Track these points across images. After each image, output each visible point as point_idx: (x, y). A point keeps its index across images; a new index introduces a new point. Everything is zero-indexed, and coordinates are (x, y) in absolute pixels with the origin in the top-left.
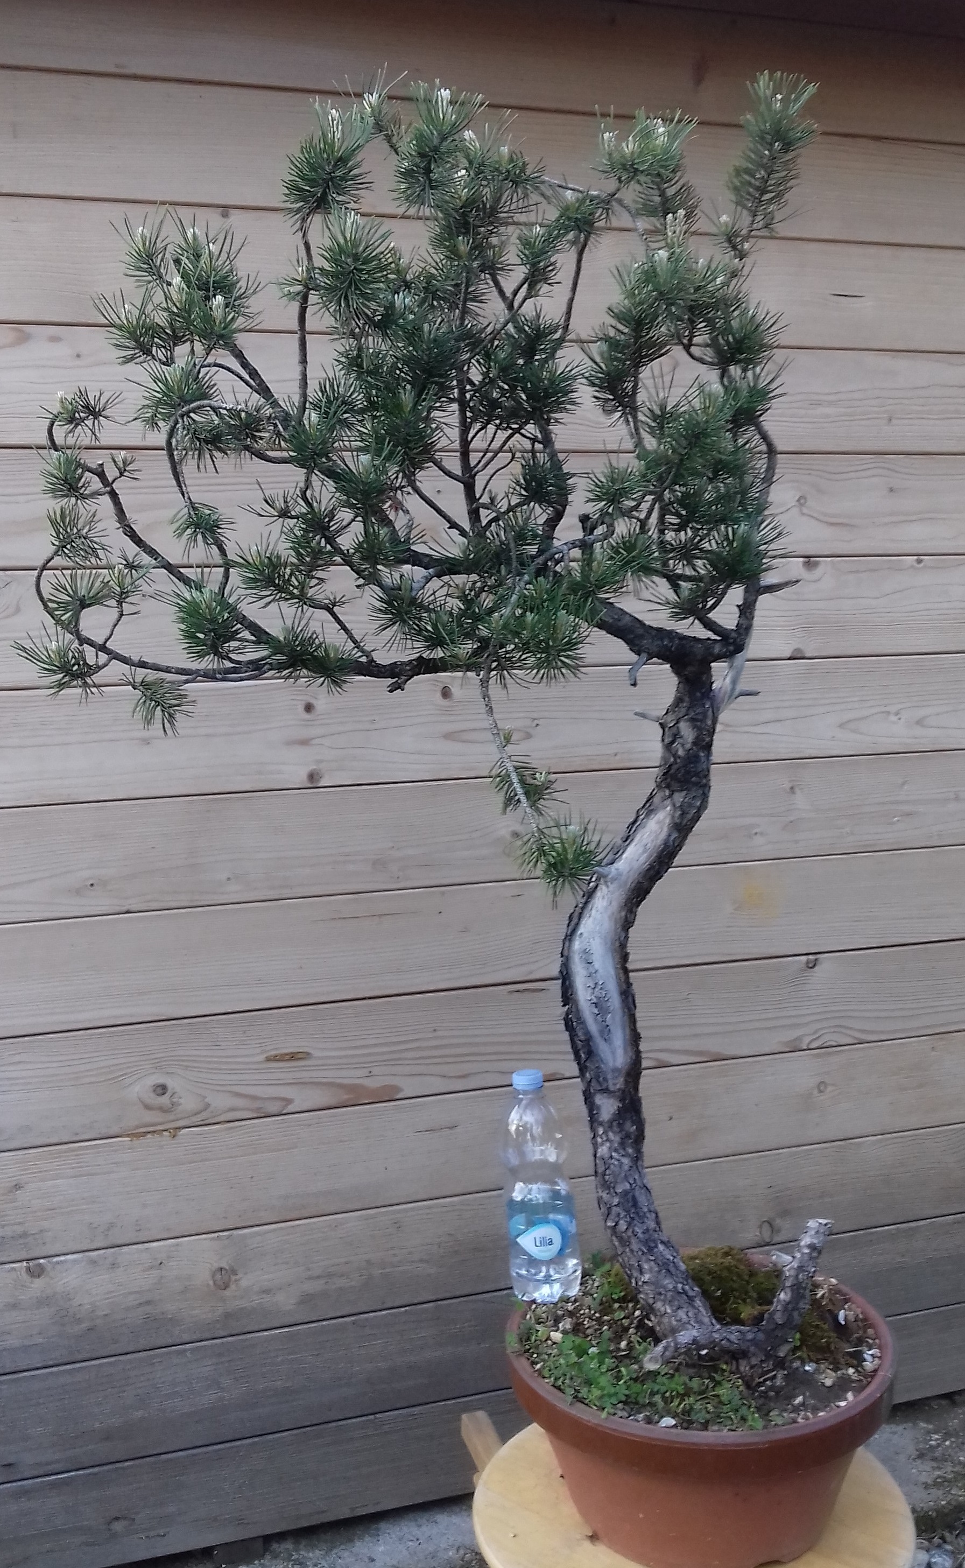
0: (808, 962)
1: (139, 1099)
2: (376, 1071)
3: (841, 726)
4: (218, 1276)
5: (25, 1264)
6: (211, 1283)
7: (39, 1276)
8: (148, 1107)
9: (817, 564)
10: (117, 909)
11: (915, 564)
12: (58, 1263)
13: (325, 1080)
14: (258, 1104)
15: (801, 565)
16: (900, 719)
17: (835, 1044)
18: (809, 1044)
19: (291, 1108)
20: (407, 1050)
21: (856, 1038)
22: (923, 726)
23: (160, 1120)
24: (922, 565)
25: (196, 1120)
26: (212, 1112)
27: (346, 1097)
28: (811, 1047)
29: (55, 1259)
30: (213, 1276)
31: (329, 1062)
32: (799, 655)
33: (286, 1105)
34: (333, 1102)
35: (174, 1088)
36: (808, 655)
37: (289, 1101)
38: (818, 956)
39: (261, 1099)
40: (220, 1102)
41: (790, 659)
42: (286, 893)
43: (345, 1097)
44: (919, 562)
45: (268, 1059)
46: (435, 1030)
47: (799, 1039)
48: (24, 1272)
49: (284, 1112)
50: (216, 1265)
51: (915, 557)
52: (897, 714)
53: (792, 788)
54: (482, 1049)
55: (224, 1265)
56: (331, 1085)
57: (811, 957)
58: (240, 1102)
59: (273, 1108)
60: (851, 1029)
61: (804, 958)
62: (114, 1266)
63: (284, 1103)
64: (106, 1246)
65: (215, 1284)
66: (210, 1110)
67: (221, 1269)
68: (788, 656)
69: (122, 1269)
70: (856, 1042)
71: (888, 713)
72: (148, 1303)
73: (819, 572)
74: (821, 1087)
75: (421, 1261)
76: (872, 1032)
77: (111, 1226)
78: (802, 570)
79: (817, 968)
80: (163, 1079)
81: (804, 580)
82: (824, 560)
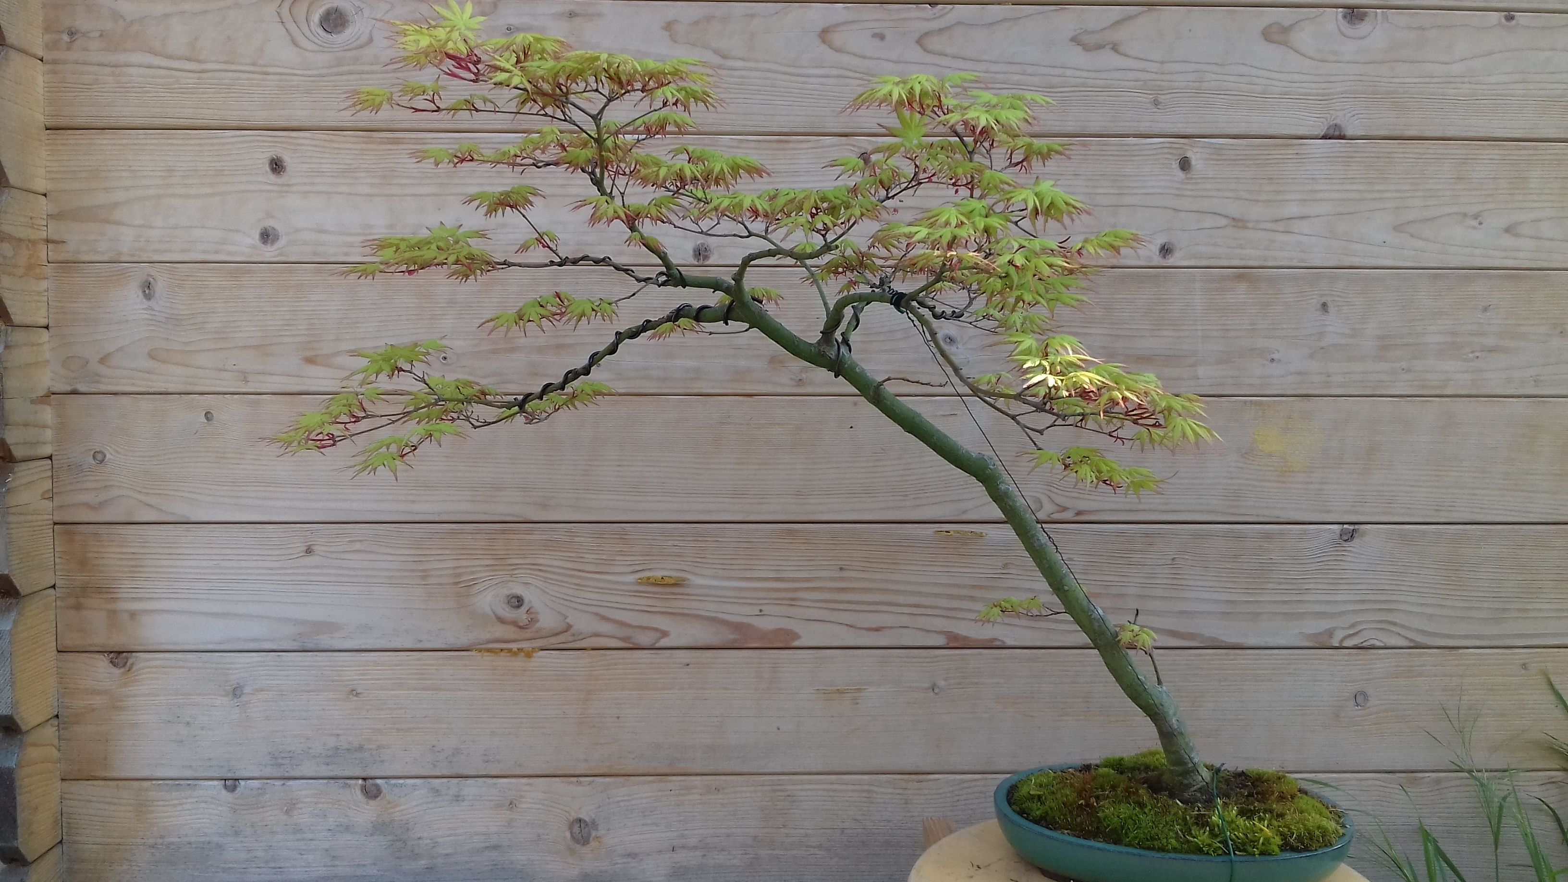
0: (1342, 533)
1: (492, 609)
2: (767, 609)
3: (1397, 228)
4: (576, 829)
5: (360, 782)
6: (568, 834)
7: (375, 797)
8: (501, 620)
9: (1364, 17)
11: (1504, 22)
12: (395, 785)
13: (707, 614)
14: (627, 632)
15: (1340, 16)
16: (1480, 223)
17: (1378, 644)
18: (1342, 641)
19: (664, 642)
20: (807, 589)
21: (1411, 640)
22: (1517, 235)
23: (512, 636)
24: (1514, 22)
25: (553, 641)
26: (574, 635)
27: (732, 637)
28: (1345, 644)
29: (393, 781)
30: (571, 827)
31: (711, 592)
32: (1337, 133)
33: (662, 637)
34: (714, 640)
35: (530, 602)
36: (1349, 132)
37: (665, 634)
38: (1357, 527)
39: (629, 626)
40: (583, 623)
41: (1324, 137)
42: (664, 387)
43: (729, 636)
44: (1509, 19)
45: (641, 582)
46: (841, 569)
47: (1330, 633)
48: (359, 792)
49: (657, 645)
50: (574, 815)
51: (1504, 13)
52: (1476, 217)
53: (1324, 305)
54: (901, 599)
55: (582, 816)
56: (713, 620)
57: (1345, 526)
58: (606, 628)
59: (645, 639)
60: (1403, 626)
61: (1337, 527)
62: (458, 798)
63: (658, 635)
64: (449, 774)
65: (573, 837)
66: (569, 633)
67: (580, 821)
68: (1322, 133)
69: (465, 803)
70: (1412, 645)
71: (1465, 215)
72: (496, 847)
73: (1364, 28)
74: (1360, 698)
75: (820, 847)
76: (1435, 635)
77: (457, 751)
78: (1343, 24)
79: (1355, 543)
80: (518, 590)
81: (1343, 35)
82: (1376, 13)
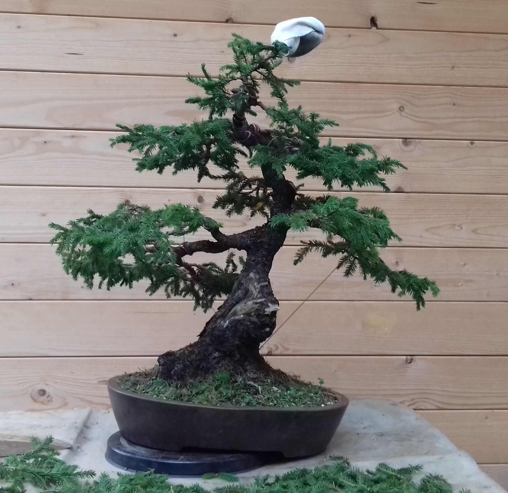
0: (407, 360)
1: (31, 396)
3: (427, 230)
8: (35, 401)
9: (410, 142)
11: (470, 144)
15: (401, 143)
16: (461, 229)
17: (424, 408)
21: (437, 406)
22: (477, 233)
23: (41, 408)
24: (474, 145)
32: (400, 191)
35: (49, 393)
36: (406, 190)
38: (413, 357)
40: (73, 402)
41: (395, 192)
44: (472, 144)
47: (402, 403)
51: (470, 141)
52: (459, 226)
53: (397, 263)
60: (434, 401)
61: (404, 357)
68: (394, 190)
70: (437, 408)
71: (455, 225)
73: (411, 147)
76: (448, 404)
78: (402, 145)
79: (412, 364)
81: (403, 150)
82: (416, 141)
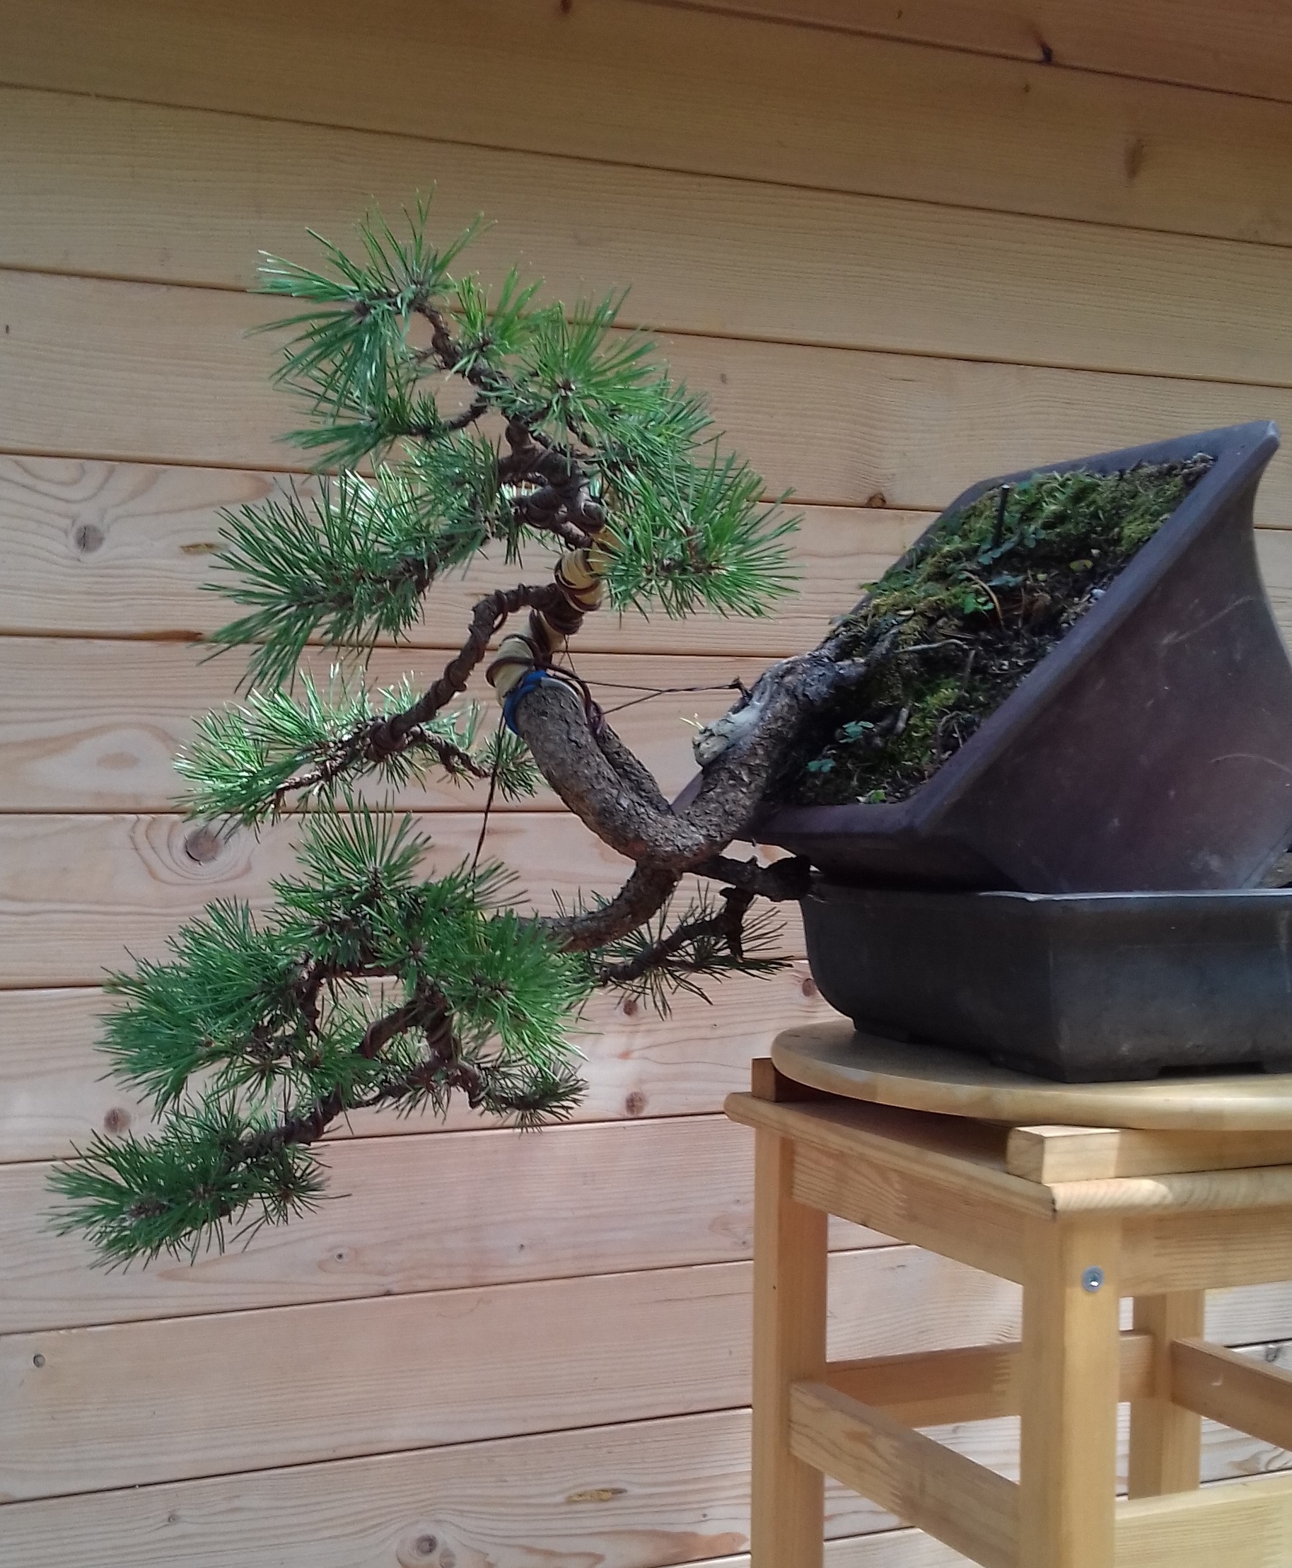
2: (713, 1511)
10: (372, 1291)
13: (647, 1527)
14: (556, 1563)
27: (674, 1549)
31: (651, 1501)
33: (596, 1563)
34: (655, 1557)
37: (598, 1558)
39: (561, 1555)
42: (599, 1265)
43: (672, 1551)
45: (570, 1501)
56: (653, 1534)
57: (1272, 1347)
58: (532, 1561)
63: (591, 1561)
80: (430, 1530)
